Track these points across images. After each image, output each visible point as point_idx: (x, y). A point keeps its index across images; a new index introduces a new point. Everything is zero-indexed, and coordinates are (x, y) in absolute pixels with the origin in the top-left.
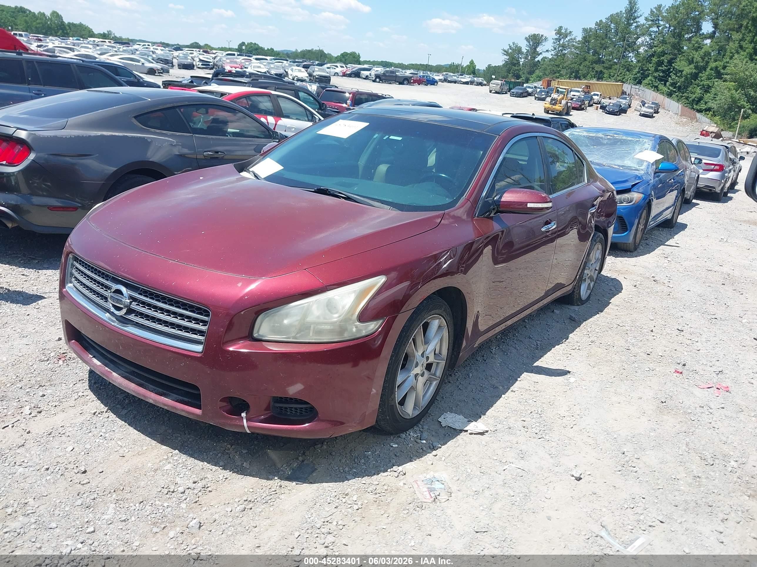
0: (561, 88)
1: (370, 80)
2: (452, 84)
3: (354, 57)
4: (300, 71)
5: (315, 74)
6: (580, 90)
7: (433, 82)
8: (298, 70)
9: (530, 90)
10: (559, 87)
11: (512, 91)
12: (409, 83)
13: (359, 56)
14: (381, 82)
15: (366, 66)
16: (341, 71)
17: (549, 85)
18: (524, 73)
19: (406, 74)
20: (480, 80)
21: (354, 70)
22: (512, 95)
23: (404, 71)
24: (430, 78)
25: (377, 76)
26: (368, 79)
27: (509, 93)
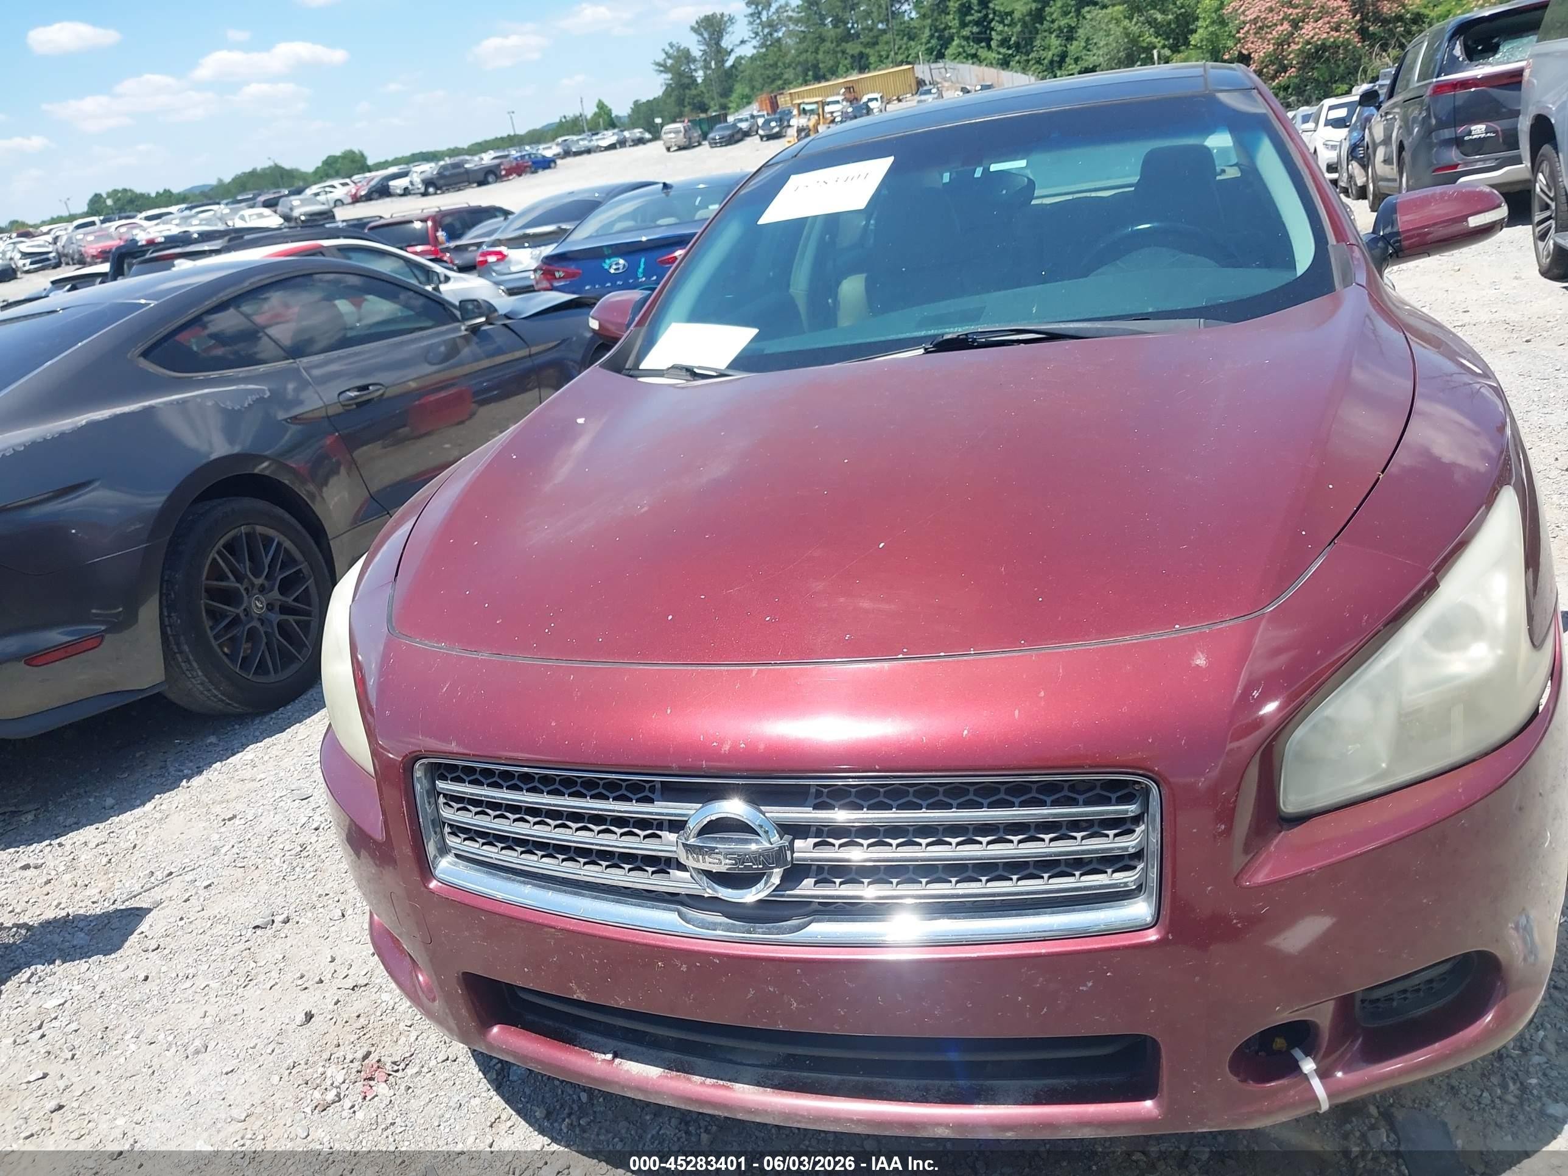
0: (807, 104)
1: (414, 194)
2: (585, 157)
3: (353, 161)
4: (260, 216)
5: (296, 213)
6: (840, 98)
7: (546, 164)
8: (257, 214)
9: (744, 126)
10: (804, 103)
11: (711, 136)
12: (499, 178)
13: (362, 155)
14: (439, 192)
15: (393, 170)
16: (347, 194)
17: (774, 106)
18: (713, 99)
19: (483, 162)
20: (637, 132)
21: (373, 183)
22: (714, 144)
23: (476, 158)
24: (536, 157)
25: (428, 183)
26: (410, 194)
27: (706, 143)
